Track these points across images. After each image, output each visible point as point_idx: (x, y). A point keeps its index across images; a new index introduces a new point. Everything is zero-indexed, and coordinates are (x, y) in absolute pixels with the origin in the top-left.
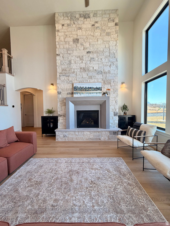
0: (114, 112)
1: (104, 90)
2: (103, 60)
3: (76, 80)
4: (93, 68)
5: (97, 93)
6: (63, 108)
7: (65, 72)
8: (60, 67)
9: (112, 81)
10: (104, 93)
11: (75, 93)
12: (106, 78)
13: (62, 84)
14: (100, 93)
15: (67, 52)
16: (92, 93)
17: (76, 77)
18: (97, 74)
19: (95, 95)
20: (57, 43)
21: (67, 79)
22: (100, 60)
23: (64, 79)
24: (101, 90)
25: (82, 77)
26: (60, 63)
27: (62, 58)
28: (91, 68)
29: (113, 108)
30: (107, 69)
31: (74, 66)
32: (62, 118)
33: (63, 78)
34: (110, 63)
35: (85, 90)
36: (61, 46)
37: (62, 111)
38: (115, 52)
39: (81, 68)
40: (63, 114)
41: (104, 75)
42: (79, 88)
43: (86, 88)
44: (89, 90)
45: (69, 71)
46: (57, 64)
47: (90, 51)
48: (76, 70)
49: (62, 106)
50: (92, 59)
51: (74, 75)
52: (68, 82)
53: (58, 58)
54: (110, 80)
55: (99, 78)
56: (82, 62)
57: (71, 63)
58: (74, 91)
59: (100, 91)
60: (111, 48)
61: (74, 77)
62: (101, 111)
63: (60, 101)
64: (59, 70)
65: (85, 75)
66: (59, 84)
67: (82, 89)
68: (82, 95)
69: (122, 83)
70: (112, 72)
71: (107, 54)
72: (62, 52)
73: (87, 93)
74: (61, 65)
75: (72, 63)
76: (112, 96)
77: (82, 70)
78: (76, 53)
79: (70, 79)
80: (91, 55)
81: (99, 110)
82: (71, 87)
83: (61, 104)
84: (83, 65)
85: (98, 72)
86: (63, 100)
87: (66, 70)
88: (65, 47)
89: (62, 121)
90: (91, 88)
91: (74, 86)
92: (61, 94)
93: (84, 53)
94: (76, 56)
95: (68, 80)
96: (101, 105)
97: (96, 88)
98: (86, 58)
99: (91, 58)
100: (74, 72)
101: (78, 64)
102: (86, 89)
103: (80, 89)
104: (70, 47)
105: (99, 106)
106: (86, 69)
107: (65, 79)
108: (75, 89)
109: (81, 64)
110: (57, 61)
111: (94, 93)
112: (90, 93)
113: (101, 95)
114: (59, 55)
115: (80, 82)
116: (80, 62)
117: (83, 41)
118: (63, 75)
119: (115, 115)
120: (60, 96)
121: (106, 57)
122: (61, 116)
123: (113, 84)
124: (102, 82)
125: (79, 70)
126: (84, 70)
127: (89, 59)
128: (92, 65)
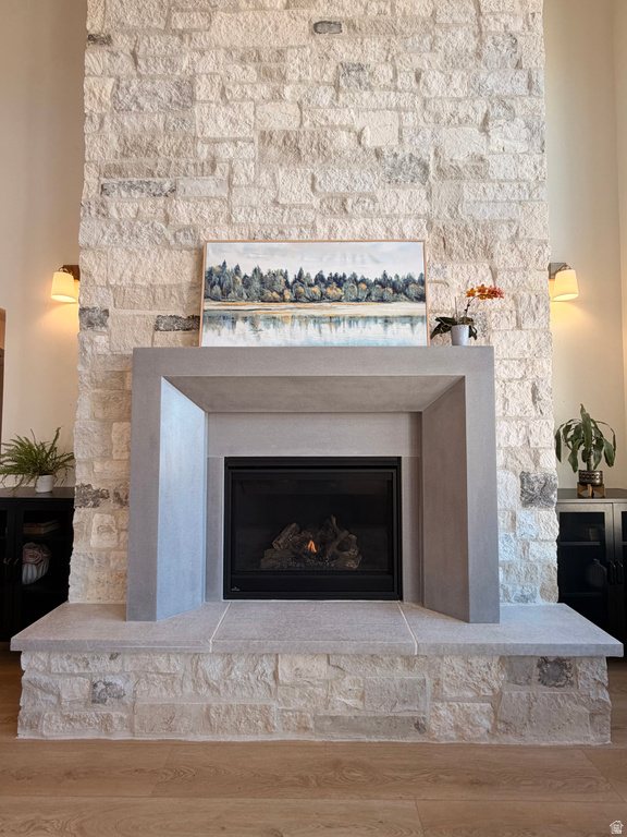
0: (524, 478)
1: (446, 301)
2: (435, 82)
3: (229, 221)
4: (359, 136)
5: (387, 321)
6: (114, 436)
7: (148, 162)
8: (107, 126)
9: (504, 234)
10: (445, 325)
11: (215, 319)
12: (454, 212)
13: (119, 253)
14: (411, 319)
15: (168, 20)
16: (352, 320)
17: (227, 202)
18: (392, 179)
19: (372, 334)
21: (160, 214)
22: (406, 80)
23: (138, 212)
24: (422, 298)
25: (276, 202)
26: (107, 99)
27: (129, 65)
28: (344, 140)
29: (516, 441)
30: (461, 145)
31: (212, 120)
32: (108, 519)
33: (124, 206)
34: (482, 106)
35: (297, 299)
37: (106, 456)
38: (517, 26)
39: (266, 137)
40: (111, 487)
41: (444, 191)
42: (247, 282)
43: (299, 278)
44: (323, 297)
45: (178, 154)
46: (89, 105)
47: (335, 14)
48: (226, 152)
49: (107, 423)
50: (353, 71)
51: (209, 186)
52: (169, 234)
53: (94, 59)
54: (489, 227)
55: (402, 209)
56: (277, 96)
57: (192, 98)
58: (208, 305)
59: (417, 308)
61: (209, 199)
62: (417, 463)
63: (96, 384)
64: (98, 143)
65: (292, 185)
66: (98, 250)
67: (267, 288)
68: (271, 337)
70: (499, 167)
71: (462, 39)
72: (130, 21)
73: (305, 320)
74: (118, 108)
75: (200, 94)
76: (506, 341)
77: (273, 152)
79: (182, 212)
80: (343, 49)
82: (187, 274)
83: (105, 403)
84: (281, 118)
85: (397, 168)
86: (121, 375)
87: (150, 149)
89: (108, 541)
90: (339, 281)
92: (103, 323)
93: (294, 29)
94: (229, 52)
95: (167, 220)
96: (417, 417)
97: (384, 283)
98: (305, 65)
99: (345, 69)
100: (213, 167)
101: (248, 107)
102: (303, 290)
103: (257, 285)
105: (403, 427)
106: (303, 145)
107: (147, 211)
108: (217, 284)
109: (269, 108)
110: (88, 82)
111: (367, 319)
112: (335, 321)
113: (419, 336)
114: (107, 40)
116: (264, 90)
118: (132, 186)
119: (532, 495)
120: (101, 340)
121: (453, 62)
122: (98, 498)
123: (513, 260)
124: (426, 236)
125: (250, 151)
126: (291, 147)
127: (329, 76)
128: (346, 116)
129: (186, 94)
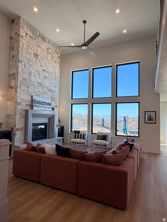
0: (56, 124)
2: (52, 80)
3: (34, 92)
4: (46, 85)
6: (21, 121)
7: (26, 82)
8: (21, 75)
9: (56, 99)
10: (53, 109)
11: (35, 106)
12: (53, 96)
13: (22, 94)
14: (50, 108)
15: (29, 62)
17: (34, 90)
19: (48, 109)
20: (20, 49)
21: (27, 90)
22: (50, 80)
23: (25, 89)
24: (51, 106)
25: (39, 91)
26: (21, 71)
27: (24, 67)
28: (45, 85)
30: (54, 88)
31: (33, 78)
32: (20, 133)
33: (23, 88)
34: (55, 85)
36: (24, 53)
37: (20, 124)
38: (58, 77)
40: (21, 128)
41: (52, 93)
43: (42, 102)
44: (44, 105)
45: (29, 82)
46: (19, 71)
47: (45, 69)
48: (34, 83)
49: (20, 119)
50: (46, 77)
51: (33, 87)
52: (28, 93)
53: (20, 64)
54: (55, 98)
55: (49, 95)
56: (39, 77)
58: (33, 104)
60: (56, 73)
61: (32, 89)
63: (19, 113)
64: (20, 77)
65: (40, 89)
66: (20, 93)
68: (40, 109)
70: (56, 92)
71: (54, 76)
72: (25, 61)
73: (43, 107)
74: (23, 73)
75: (32, 75)
77: (39, 84)
78: (35, 67)
79: (30, 90)
80: (45, 74)
81: (48, 122)
82: (30, 99)
83: (20, 116)
84: (40, 81)
85: (49, 90)
86: (22, 112)
87: (26, 80)
88: (27, 57)
89: (20, 136)
90: (45, 102)
91: (34, 98)
92: (20, 104)
93: (41, 70)
94: (35, 70)
95: (28, 91)
96: (49, 118)
97: (48, 103)
98: (42, 74)
100: (33, 85)
101: (37, 78)
103: (38, 102)
104: (31, 59)
106: (41, 85)
107: (26, 89)
108: (35, 101)
109: (39, 79)
110: (19, 68)
111: (46, 107)
113: (51, 110)
114: (21, 62)
115: (36, 96)
117: (41, 59)
118: (24, 85)
119: (57, 126)
120: (20, 107)
122: (18, 130)
124: (51, 98)
125: (37, 84)
127: (44, 77)
128: (45, 82)
129: (30, 74)
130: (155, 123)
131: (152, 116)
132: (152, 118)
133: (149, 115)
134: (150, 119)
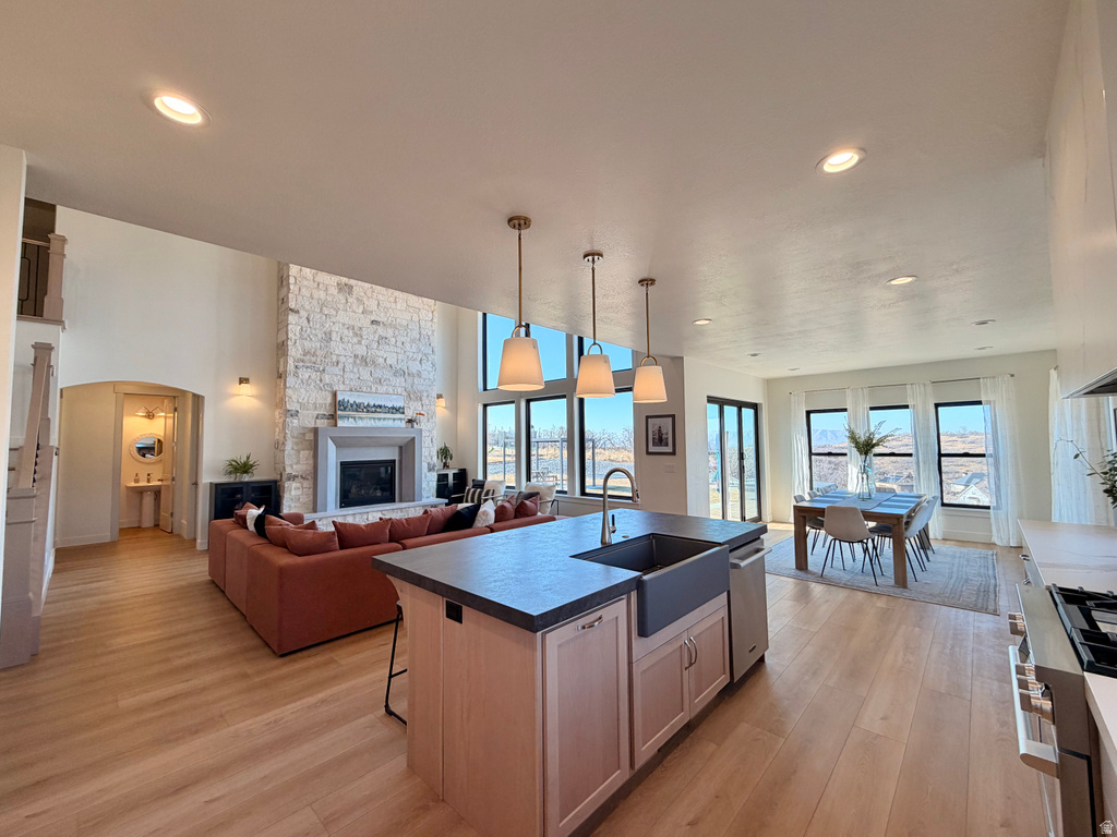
0: (429, 464)
1: (409, 414)
2: (408, 346)
3: (343, 382)
4: (385, 360)
5: (394, 419)
6: (301, 456)
7: (314, 359)
8: (298, 344)
9: (425, 394)
10: (410, 421)
11: (342, 417)
12: (412, 387)
13: (303, 391)
14: (400, 419)
15: (321, 309)
16: (384, 419)
17: (343, 376)
18: (395, 374)
19: (390, 423)
20: (292, 280)
21: (319, 378)
22: (399, 344)
23: (310, 377)
24: (403, 413)
25: (359, 378)
26: (297, 334)
27: (306, 322)
28: (381, 360)
29: (427, 454)
30: (415, 367)
31: (337, 347)
32: (298, 485)
33: (305, 374)
34: (420, 355)
35: (368, 411)
36: (303, 290)
37: (297, 463)
38: (430, 333)
39: (356, 356)
40: (300, 473)
41: (409, 380)
42: (352, 405)
43: (368, 405)
44: (376, 412)
45: (325, 358)
46: (291, 335)
47: (379, 319)
48: (342, 359)
49: (298, 451)
50: (382, 340)
51: (336, 370)
52: (321, 385)
53: (292, 318)
54: (421, 392)
55: (398, 384)
56: (359, 343)
57: (330, 339)
58: (339, 412)
59: (402, 416)
60: (423, 323)
61: (336, 375)
62: (401, 461)
63: (293, 437)
64: (294, 350)
65: (365, 373)
66: (294, 389)
67: (357, 407)
68: (361, 424)
69: (439, 396)
70: (424, 375)
71: (415, 334)
72: (307, 307)
73: (370, 418)
74: (302, 338)
75: (333, 338)
76: (424, 425)
77: (358, 361)
78: (342, 317)
79: (327, 378)
80: (381, 330)
81: (397, 458)
82: (329, 400)
83: (297, 444)
84: (361, 351)
85: (396, 372)
86: (304, 434)
87: (314, 355)
88: (316, 296)
89: (299, 492)
90: (380, 407)
91: (339, 398)
92: (297, 415)
93: (365, 322)
94: (344, 325)
95: (321, 380)
96: (401, 448)
97: (393, 408)
98: (369, 333)
99: (381, 338)
100: (338, 364)
101: (350, 345)
102: (368, 409)
103: (355, 406)
104: (329, 299)
105: (397, 450)
106: (368, 361)
107: (313, 377)
108: (343, 405)
109: (357, 346)
110: (290, 327)
111: (388, 419)
112: (379, 419)
113: (403, 424)
114: (297, 312)
115: (351, 390)
116: (355, 340)
117: (362, 294)
118: (307, 367)
119: (430, 469)
120: (295, 421)
121: (413, 341)
122: (292, 478)
123: (427, 402)
124: (404, 393)
125: (351, 360)
126: (364, 361)
127: (376, 339)
128: (381, 353)
129: (328, 337)
130: (674, 453)
131: (664, 431)
132: (664, 436)
133: (657, 427)
134: (660, 441)
